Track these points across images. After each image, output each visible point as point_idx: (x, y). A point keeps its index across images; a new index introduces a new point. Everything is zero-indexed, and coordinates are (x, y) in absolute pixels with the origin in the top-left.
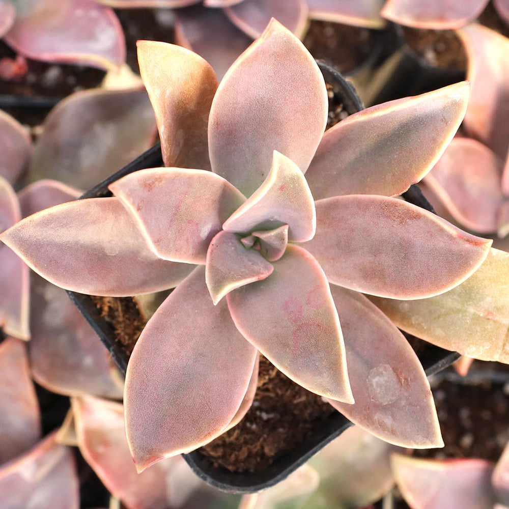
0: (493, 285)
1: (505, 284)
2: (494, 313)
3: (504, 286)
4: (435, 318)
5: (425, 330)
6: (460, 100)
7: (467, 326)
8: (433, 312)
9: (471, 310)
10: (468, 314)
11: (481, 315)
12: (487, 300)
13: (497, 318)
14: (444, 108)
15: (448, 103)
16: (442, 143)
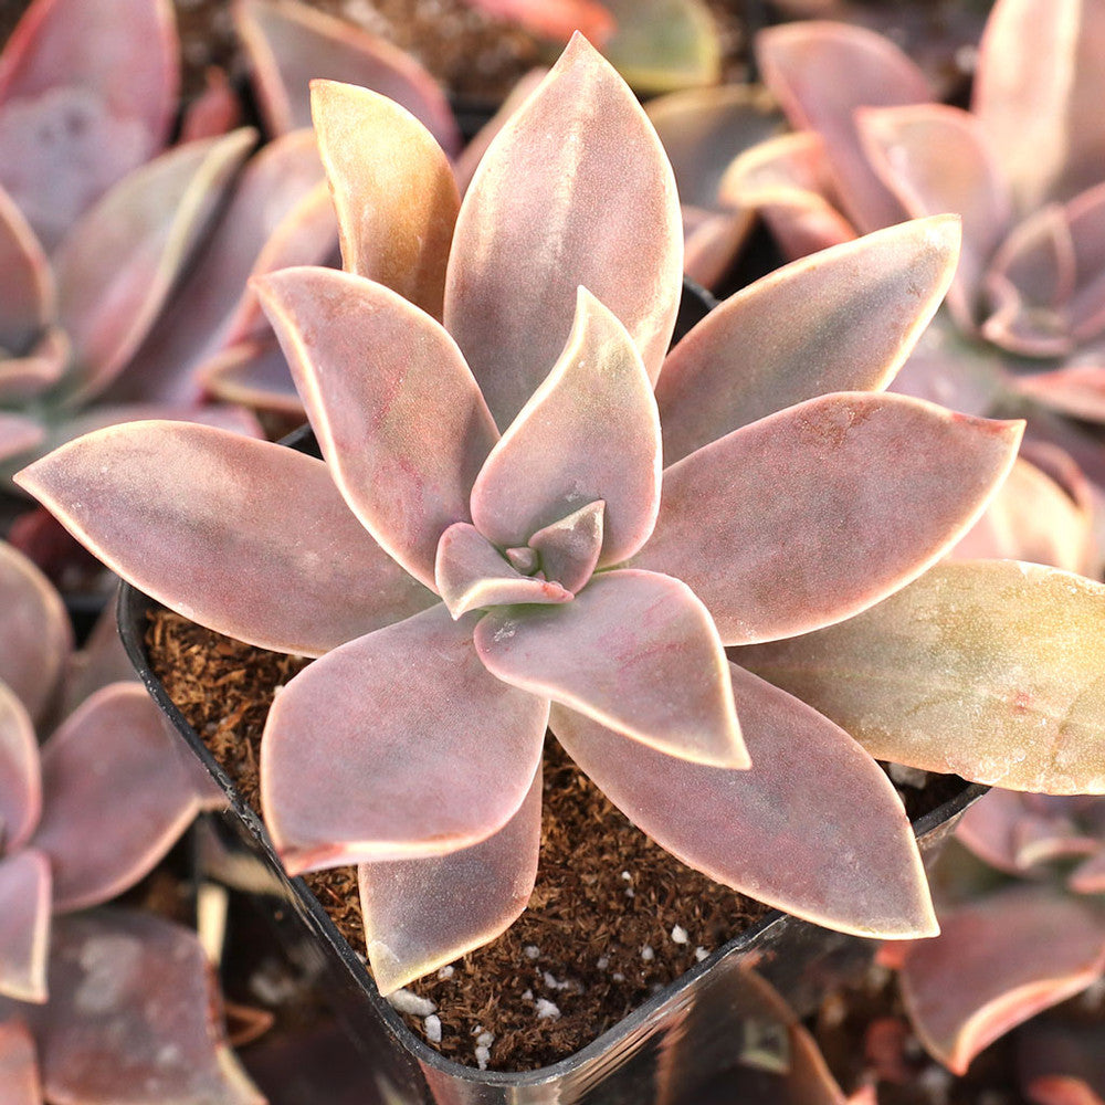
0: (1025, 639)
1: (1050, 635)
2: (1031, 695)
3: (1049, 641)
4: (908, 714)
5: (889, 738)
6: (944, 247)
7: (975, 720)
8: (903, 702)
9: (983, 692)
10: (976, 700)
11: (1004, 700)
12: (1014, 672)
13: (1035, 706)
14: (913, 266)
15: (920, 255)
16: (910, 326)
